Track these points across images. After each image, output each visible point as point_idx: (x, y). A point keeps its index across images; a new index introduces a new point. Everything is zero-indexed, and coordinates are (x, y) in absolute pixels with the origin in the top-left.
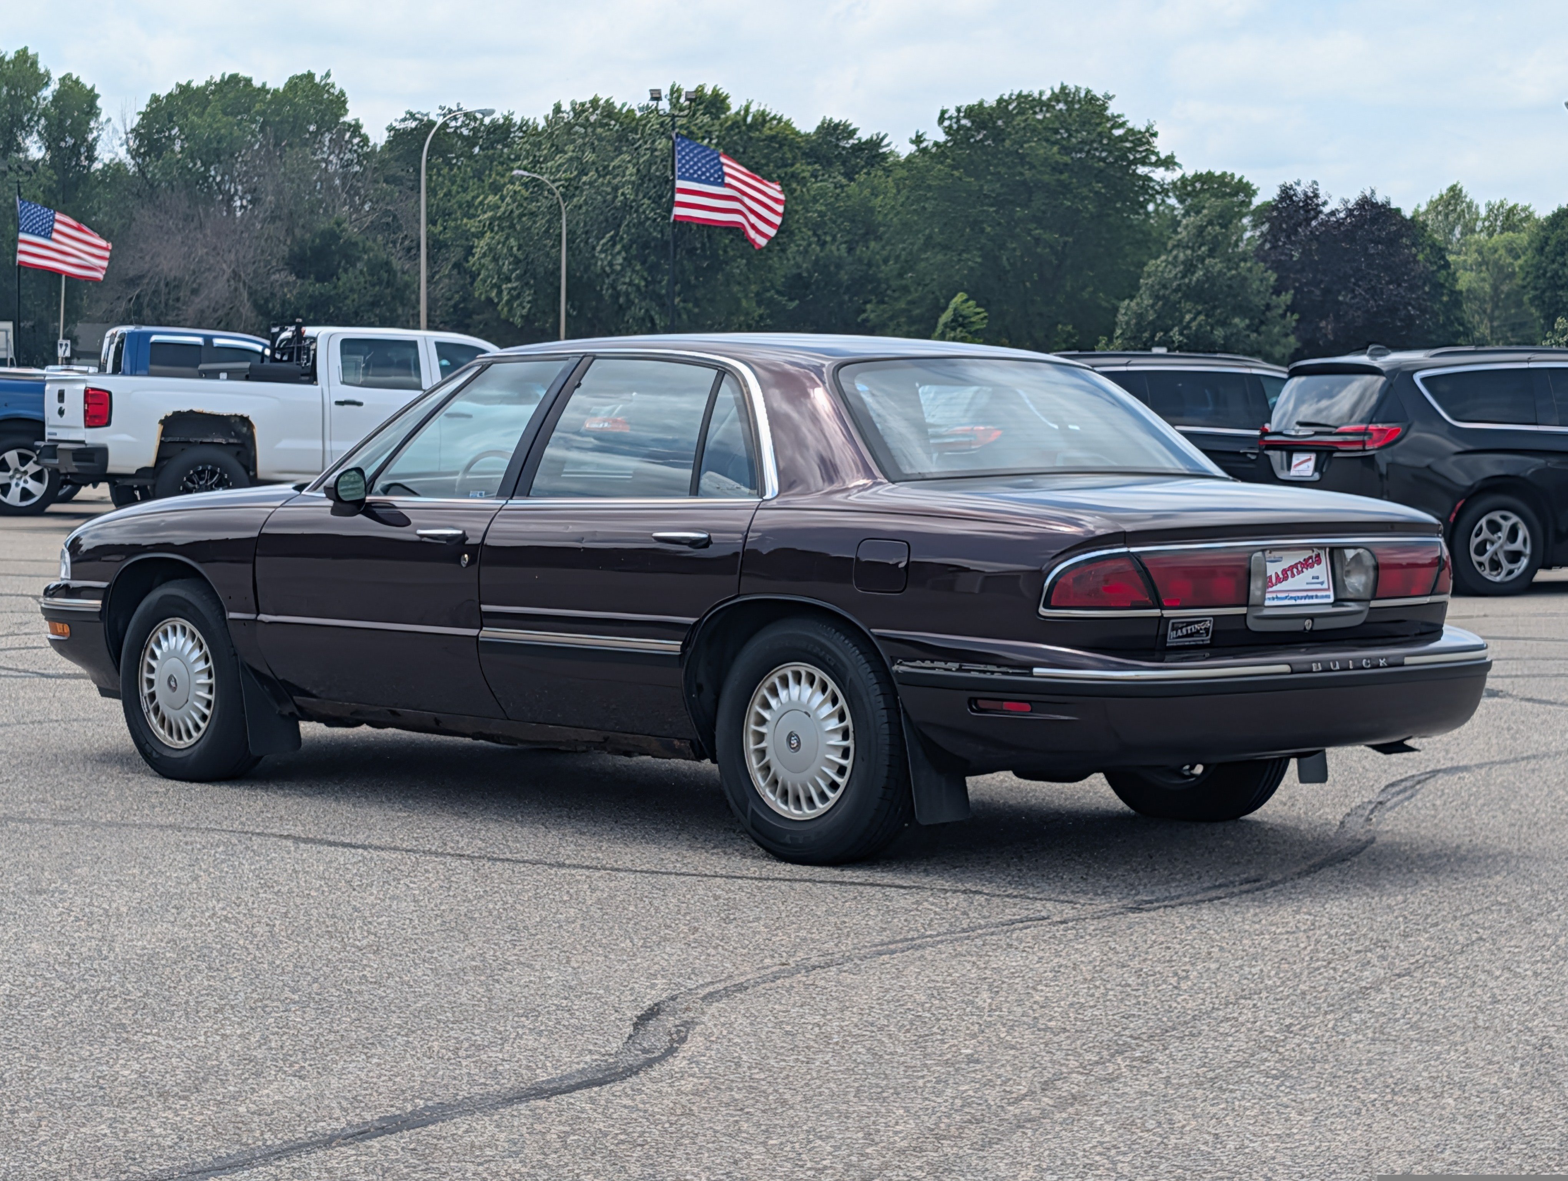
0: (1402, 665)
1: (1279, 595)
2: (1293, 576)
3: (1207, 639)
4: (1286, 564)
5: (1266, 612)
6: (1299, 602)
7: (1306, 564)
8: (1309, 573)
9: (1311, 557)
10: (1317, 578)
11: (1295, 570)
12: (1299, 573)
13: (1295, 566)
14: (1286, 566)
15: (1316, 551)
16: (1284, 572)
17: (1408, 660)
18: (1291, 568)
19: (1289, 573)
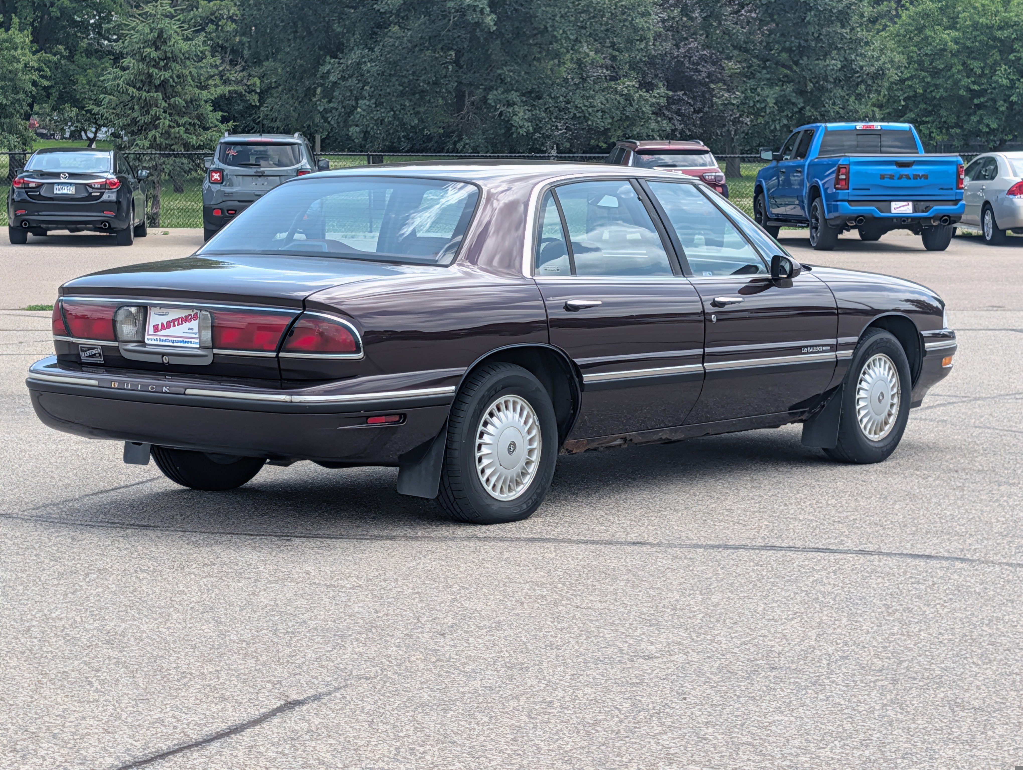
0: (184, 394)
1: (162, 338)
2: (174, 326)
3: (101, 360)
4: (170, 317)
5: (147, 349)
6: (175, 344)
7: (186, 319)
8: (187, 325)
9: (190, 315)
10: (192, 329)
11: (176, 323)
12: (179, 324)
13: (178, 319)
14: (170, 320)
15: (195, 311)
16: (169, 323)
17: (189, 391)
18: (174, 321)
19: (172, 324)
